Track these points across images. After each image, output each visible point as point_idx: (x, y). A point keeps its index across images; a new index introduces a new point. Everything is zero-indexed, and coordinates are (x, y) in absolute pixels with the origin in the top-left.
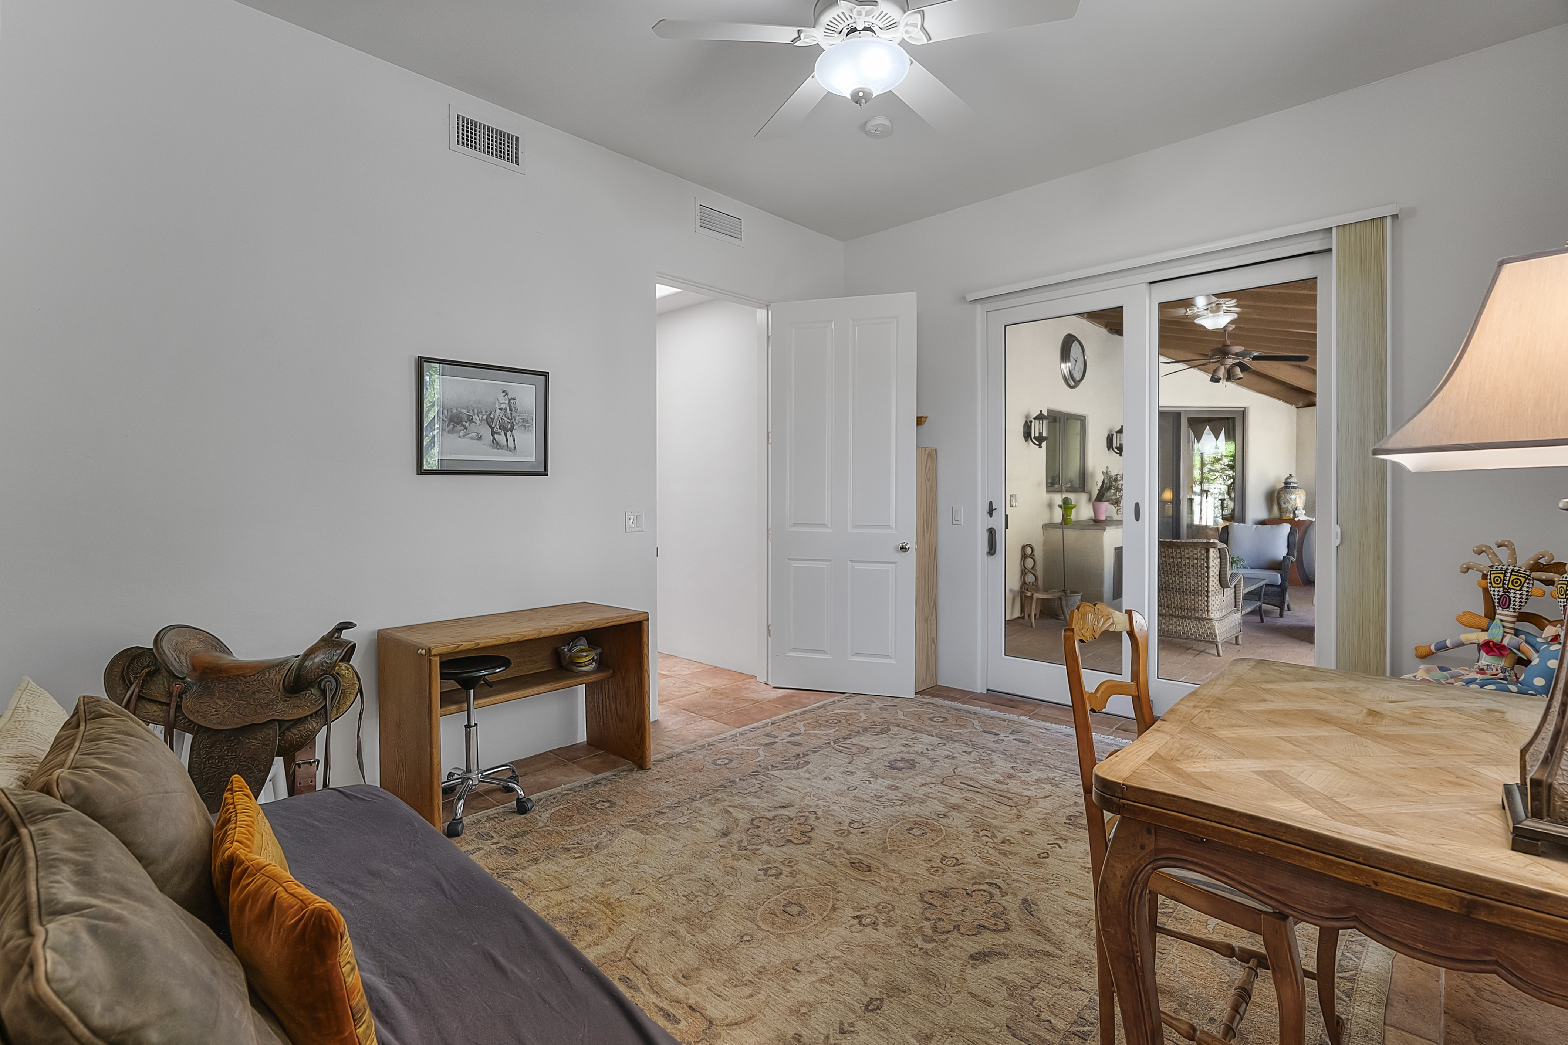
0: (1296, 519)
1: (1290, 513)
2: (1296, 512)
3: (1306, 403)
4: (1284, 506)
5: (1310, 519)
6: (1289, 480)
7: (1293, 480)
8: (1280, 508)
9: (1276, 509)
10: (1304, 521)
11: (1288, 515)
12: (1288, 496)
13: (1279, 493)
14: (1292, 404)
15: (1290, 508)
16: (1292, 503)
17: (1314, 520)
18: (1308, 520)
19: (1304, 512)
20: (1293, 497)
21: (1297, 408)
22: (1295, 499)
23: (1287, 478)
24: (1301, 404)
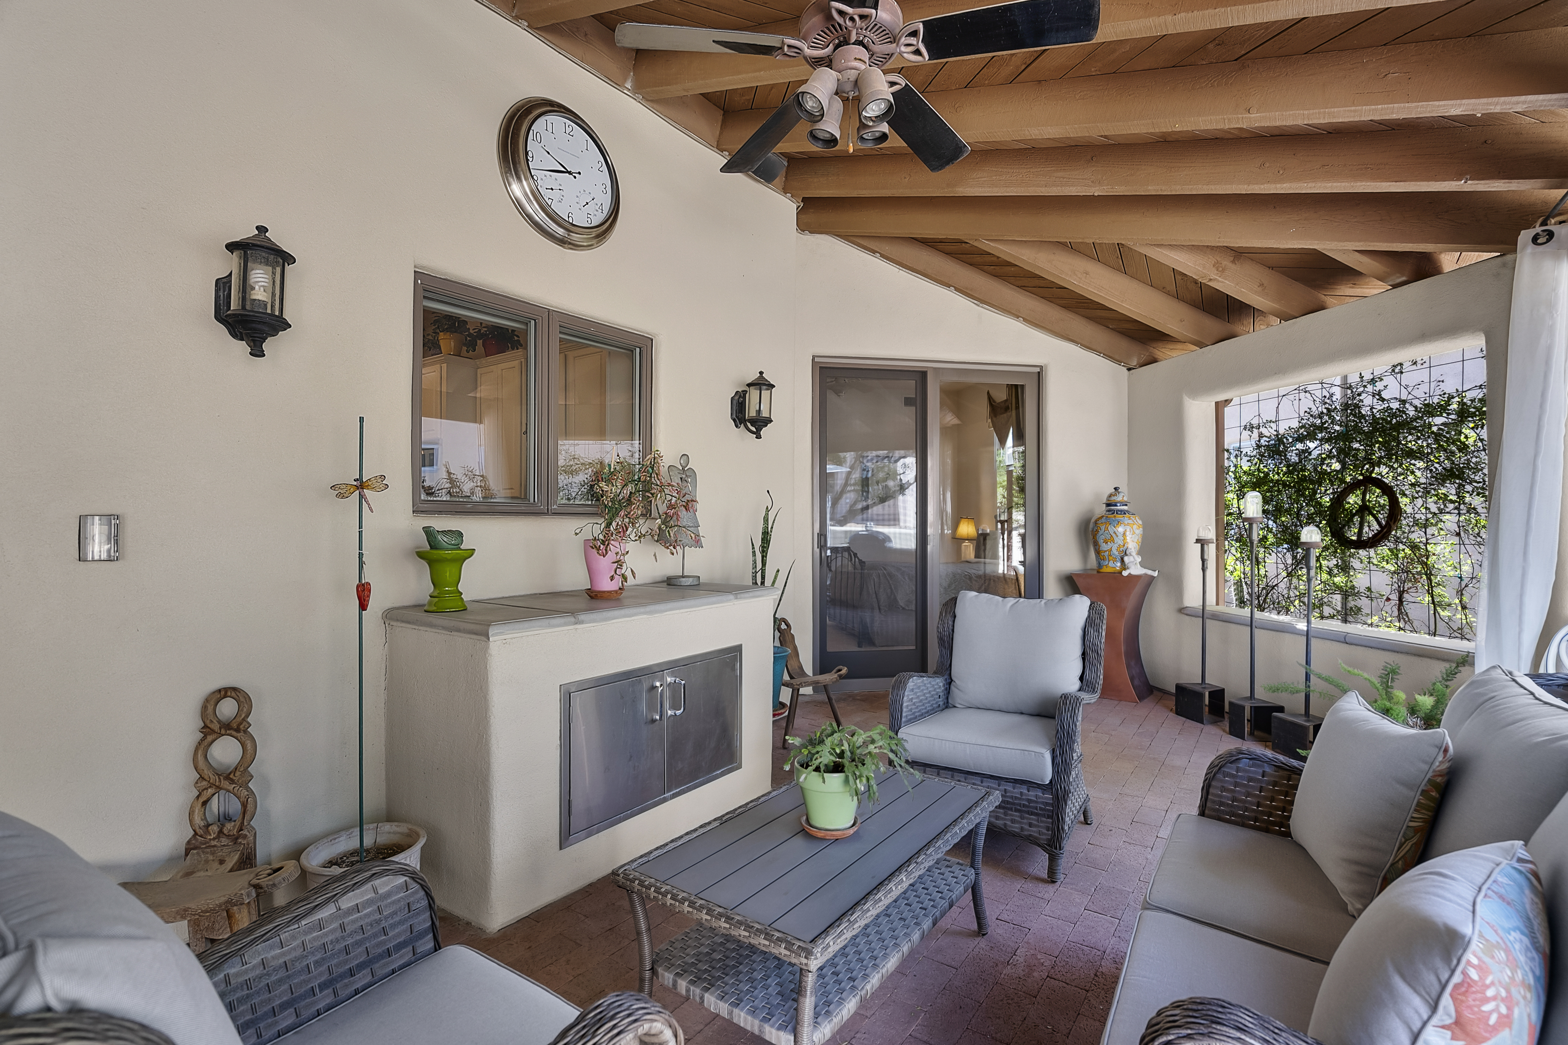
0: (1125, 573)
1: (1115, 561)
2: (1126, 559)
3: (1144, 358)
4: (1104, 547)
5: (1150, 572)
6: (1113, 498)
7: (1119, 498)
8: (1098, 552)
9: (1092, 554)
10: (1138, 577)
11: (1111, 564)
12: (1111, 529)
13: (1096, 522)
14: (1118, 361)
15: (1115, 551)
16: (1119, 541)
17: (1156, 574)
18: (1146, 574)
19: (1139, 559)
20: (1121, 529)
21: (1129, 369)
22: (1124, 534)
23: (1110, 496)
24: (1134, 362)
